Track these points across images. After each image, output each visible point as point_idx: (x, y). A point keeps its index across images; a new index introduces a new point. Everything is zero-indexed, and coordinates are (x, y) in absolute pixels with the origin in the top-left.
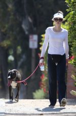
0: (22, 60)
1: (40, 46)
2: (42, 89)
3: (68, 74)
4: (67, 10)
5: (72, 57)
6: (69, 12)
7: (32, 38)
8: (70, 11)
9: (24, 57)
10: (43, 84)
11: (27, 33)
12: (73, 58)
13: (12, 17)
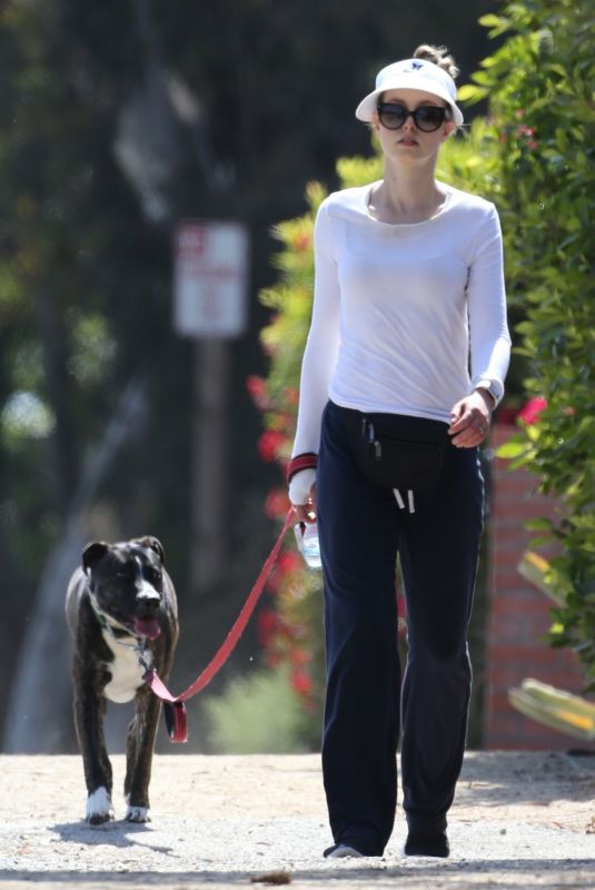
0: (116, 433)
1: (261, 316)
2: (284, 670)
3: (496, 547)
4: (488, 20)
5: (523, 407)
6: (502, 40)
7: (200, 250)
8: (511, 33)
9: (134, 402)
10: (287, 632)
11: (155, 208)
12: (534, 412)
13: (34, 78)
